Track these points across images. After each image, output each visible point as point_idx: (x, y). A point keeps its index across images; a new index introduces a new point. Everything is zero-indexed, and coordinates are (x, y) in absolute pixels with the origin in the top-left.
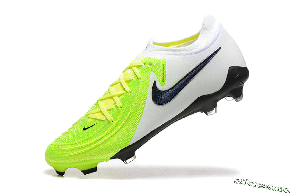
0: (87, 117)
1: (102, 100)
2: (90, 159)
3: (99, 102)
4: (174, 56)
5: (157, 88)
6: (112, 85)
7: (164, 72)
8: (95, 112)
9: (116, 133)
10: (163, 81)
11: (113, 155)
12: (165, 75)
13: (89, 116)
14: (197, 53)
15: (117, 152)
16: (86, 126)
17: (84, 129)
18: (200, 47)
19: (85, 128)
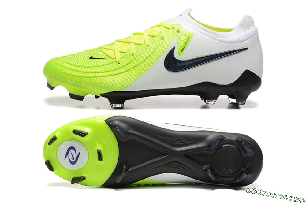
0: (100, 49)
1: (119, 41)
2: (82, 85)
3: (116, 42)
4: (201, 35)
5: (173, 54)
6: (135, 34)
7: (186, 44)
8: (108, 48)
9: (116, 74)
10: (181, 51)
11: (104, 93)
12: (186, 47)
13: (101, 49)
14: (225, 42)
15: (109, 92)
16: (94, 56)
17: (91, 58)
18: (229, 38)
19: (93, 57)
